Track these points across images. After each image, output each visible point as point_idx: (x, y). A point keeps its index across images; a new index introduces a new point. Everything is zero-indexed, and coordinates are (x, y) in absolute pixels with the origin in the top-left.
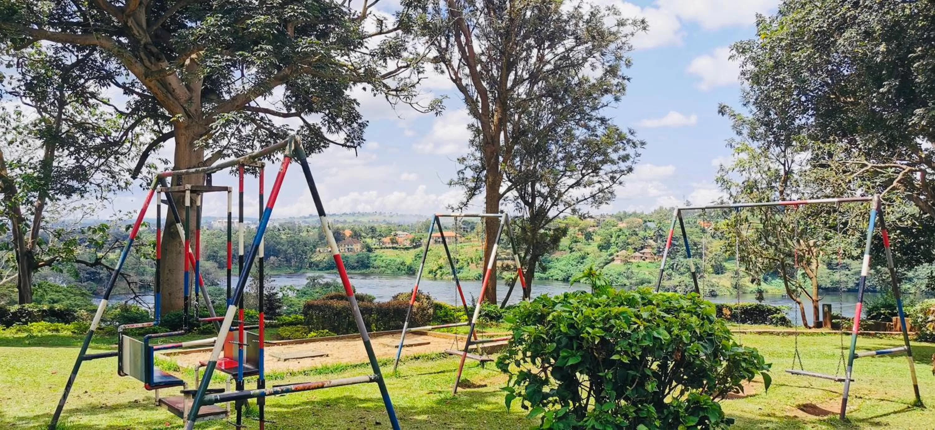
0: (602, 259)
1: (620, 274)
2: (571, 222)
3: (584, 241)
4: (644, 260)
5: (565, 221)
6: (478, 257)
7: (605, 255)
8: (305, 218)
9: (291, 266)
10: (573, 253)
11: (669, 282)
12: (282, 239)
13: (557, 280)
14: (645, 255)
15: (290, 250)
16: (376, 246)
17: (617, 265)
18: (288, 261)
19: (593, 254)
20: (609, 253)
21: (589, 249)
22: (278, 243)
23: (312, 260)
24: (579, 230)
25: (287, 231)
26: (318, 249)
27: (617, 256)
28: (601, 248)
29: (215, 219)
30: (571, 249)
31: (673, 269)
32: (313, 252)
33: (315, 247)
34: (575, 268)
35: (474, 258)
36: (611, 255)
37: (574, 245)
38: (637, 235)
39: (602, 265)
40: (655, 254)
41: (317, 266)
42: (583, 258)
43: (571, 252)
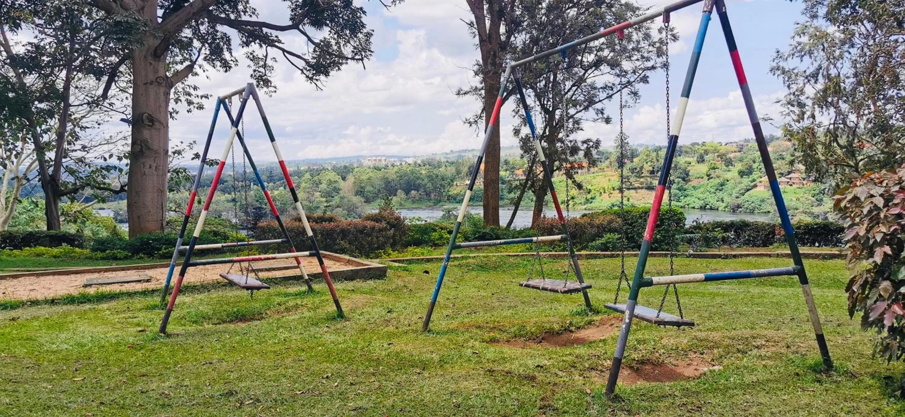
0: (743, 186)
1: (763, 201)
2: (710, 148)
3: (724, 167)
4: (791, 185)
5: (704, 147)
6: (610, 187)
7: (746, 181)
8: (447, 154)
9: (431, 199)
10: (711, 180)
11: (818, 208)
12: (421, 174)
13: (694, 208)
14: (792, 181)
15: (429, 185)
16: (509, 178)
17: (759, 191)
18: (428, 194)
19: (733, 181)
20: (750, 179)
21: (729, 175)
22: (418, 178)
23: (450, 193)
24: (718, 156)
25: (427, 166)
26: (455, 183)
27: (761, 182)
28: (742, 174)
29: (364, 157)
30: (708, 176)
31: (823, 194)
32: (450, 185)
33: (452, 181)
34: (713, 195)
35: (606, 188)
36: (754, 180)
37: (712, 172)
38: (783, 159)
39: (743, 191)
40: (804, 179)
41: (455, 199)
42: (722, 185)
43: (708, 179)
